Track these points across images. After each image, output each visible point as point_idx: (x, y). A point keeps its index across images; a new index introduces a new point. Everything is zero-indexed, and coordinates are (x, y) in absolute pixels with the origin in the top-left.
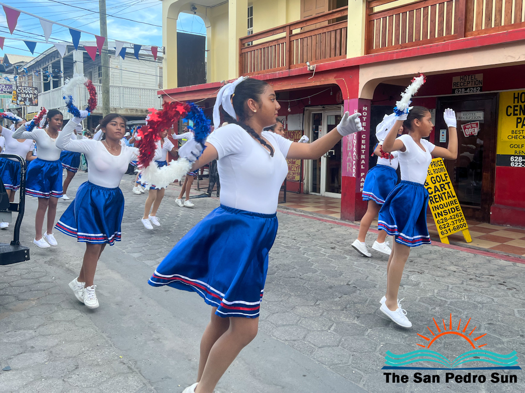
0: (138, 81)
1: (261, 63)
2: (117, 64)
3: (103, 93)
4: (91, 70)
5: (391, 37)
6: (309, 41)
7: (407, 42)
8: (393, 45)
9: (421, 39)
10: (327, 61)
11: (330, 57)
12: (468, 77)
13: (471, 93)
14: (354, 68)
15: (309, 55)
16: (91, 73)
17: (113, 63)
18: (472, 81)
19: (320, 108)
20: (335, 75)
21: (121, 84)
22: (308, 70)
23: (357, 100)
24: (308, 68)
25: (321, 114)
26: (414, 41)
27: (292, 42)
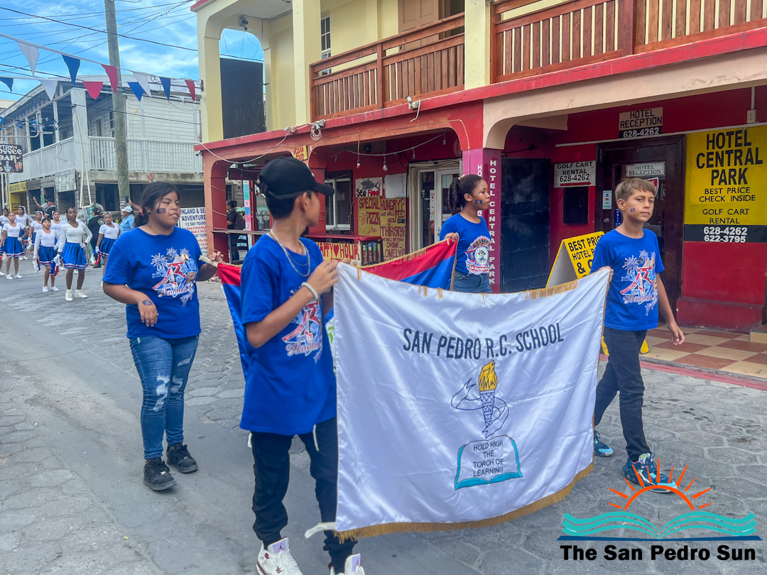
0: (169, 132)
1: (342, 100)
2: (137, 107)
3: (117, 150)
4: (100, 117)
5: (528, 56)
6: (411, 66)
7: (551, 63)
8: (531, 68)
9: (571, 59)
10: (437, 94)
11: (442, 88)
12: (641, 113)
13: (647, 136)
14: (474, 105)
15: (411, 86)
16: (99, 123)
17: (131, 106)
18: (647, 119)
19: (431, 164)
20: (449, 115)
21: (144, 137)
22: (409, 108)
23: (481, 151)
24: (410, 105)
25: (433, 172)
26: (561, 61)
27: (386, 68)
